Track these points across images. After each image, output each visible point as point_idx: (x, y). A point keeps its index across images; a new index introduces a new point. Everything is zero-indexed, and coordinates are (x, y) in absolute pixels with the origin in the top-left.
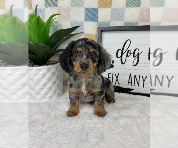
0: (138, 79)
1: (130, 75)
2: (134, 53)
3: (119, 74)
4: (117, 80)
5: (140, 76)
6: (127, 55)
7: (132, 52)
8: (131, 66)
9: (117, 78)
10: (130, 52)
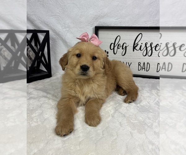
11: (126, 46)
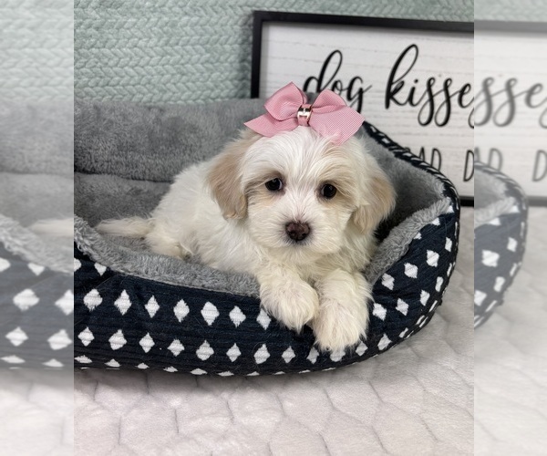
2: (350, 89)
7: (346, 85)
10: (339, 85)
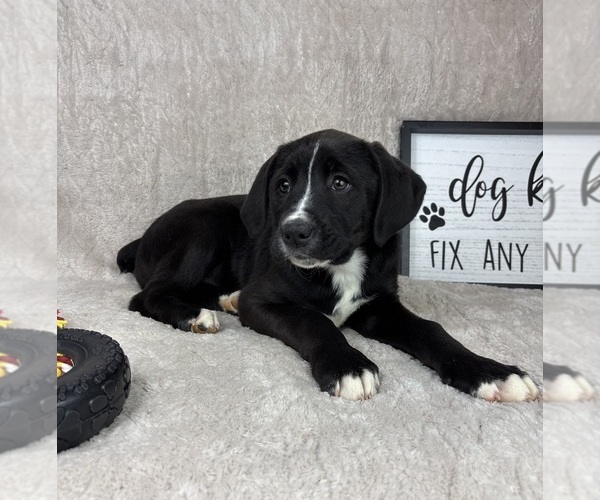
0: (507, 253)
1: (489, 243)
3: (459, 242)
4: (456, 256)
5: (511, 244)
6: (477, 195)
8: (489, 220)
9: (455, 252)
11: (504, 189)
